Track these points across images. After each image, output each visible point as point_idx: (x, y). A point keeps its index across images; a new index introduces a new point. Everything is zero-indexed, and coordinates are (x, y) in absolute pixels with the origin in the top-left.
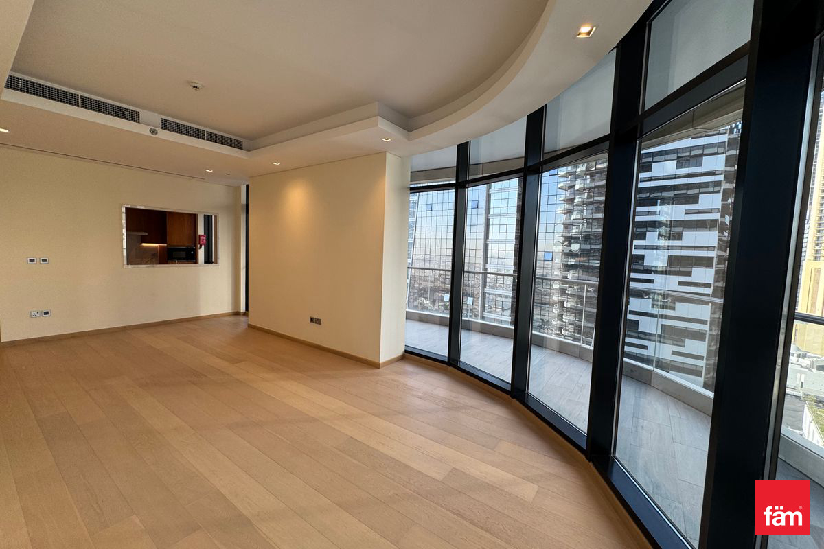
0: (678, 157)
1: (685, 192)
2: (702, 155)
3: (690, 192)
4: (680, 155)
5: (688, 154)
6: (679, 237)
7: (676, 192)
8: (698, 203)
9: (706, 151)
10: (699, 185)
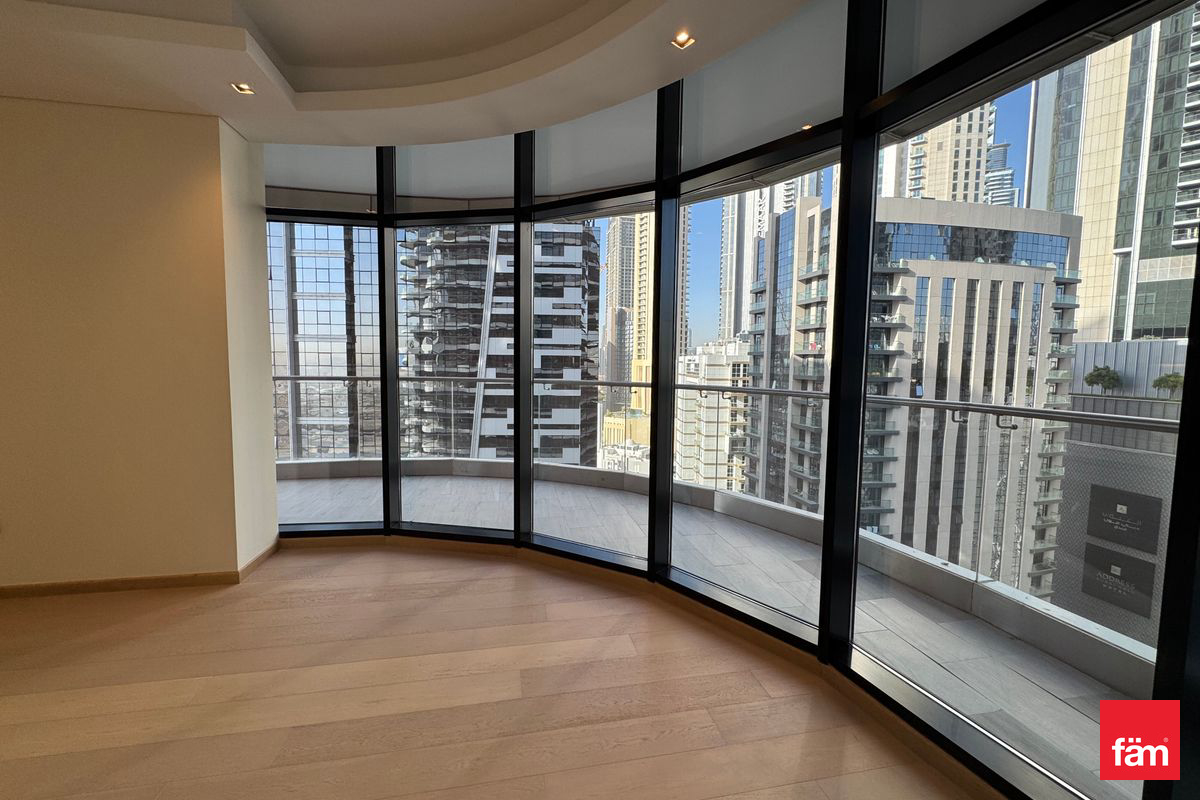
0: (543, 243)
1: (551, 283)
2: (563, 244)
3: (556, 284)
4: (544, 240)
5: (551, 241)
6: (548, 334)
7: (544, 283)
8: (562, 296)
9: (567, 241)
10: (562, 278)
